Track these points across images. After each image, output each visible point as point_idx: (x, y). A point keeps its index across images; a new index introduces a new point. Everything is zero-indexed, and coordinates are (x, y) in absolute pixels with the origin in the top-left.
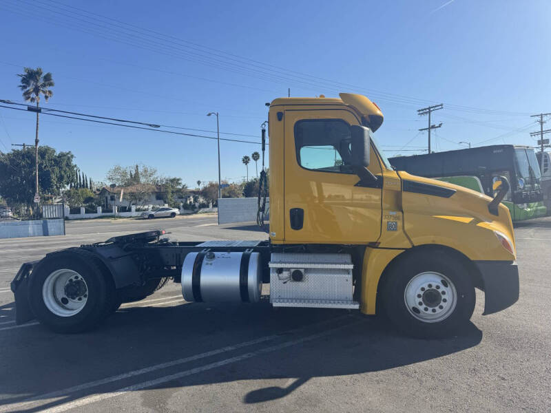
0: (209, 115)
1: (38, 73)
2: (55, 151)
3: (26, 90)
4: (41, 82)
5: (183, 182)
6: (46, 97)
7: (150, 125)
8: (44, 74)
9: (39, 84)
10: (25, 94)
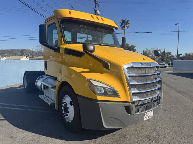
0: (176, 24)
1: (125, 21)
2: (129, 45)
3: (122, 27)
4: (126, 23)
5: (172, 54)
6: (127, 28)
7: (148, 33)
8: (127, 20)
9: (125, 24)
10: (122, 28)
